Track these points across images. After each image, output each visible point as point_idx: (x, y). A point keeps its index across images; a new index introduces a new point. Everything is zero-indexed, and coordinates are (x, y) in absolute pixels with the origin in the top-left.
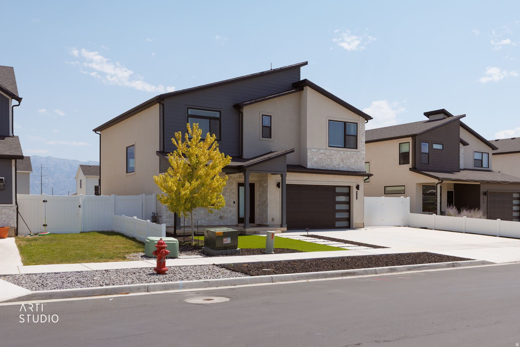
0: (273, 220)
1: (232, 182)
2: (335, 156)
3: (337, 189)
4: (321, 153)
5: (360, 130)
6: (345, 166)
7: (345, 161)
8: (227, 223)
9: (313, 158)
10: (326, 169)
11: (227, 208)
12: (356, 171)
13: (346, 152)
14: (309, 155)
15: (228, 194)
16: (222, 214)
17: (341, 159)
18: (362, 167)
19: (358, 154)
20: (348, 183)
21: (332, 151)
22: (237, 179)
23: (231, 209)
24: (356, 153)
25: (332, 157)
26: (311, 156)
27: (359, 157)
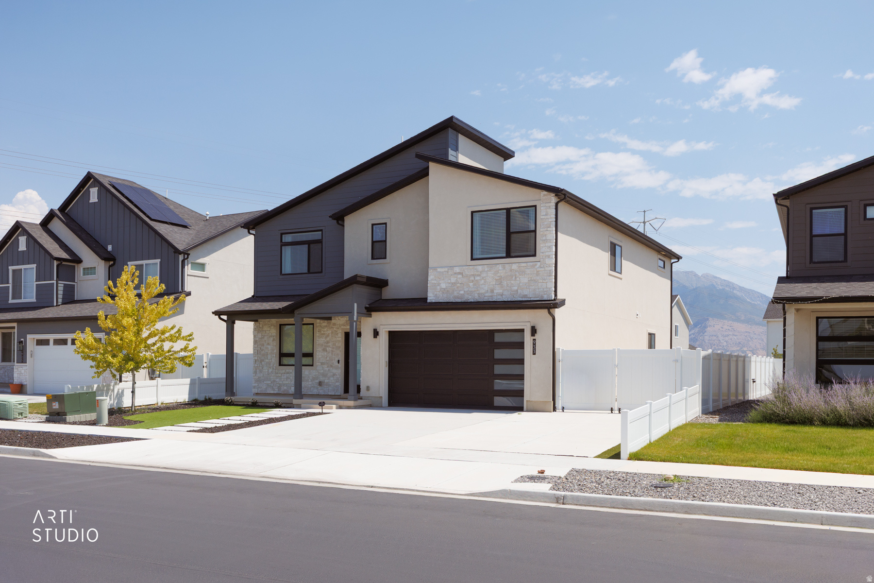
0: (368, 388)
1: (336, 331)
2: (484, 275)
3: (496, 334)
4: (455, 273)
5: (542, 217)
6: (505, 293)
7: (505, 283)
8: (328, 391)
9: (439, 284)
10: (463, 300)
11: (329, 370)
12: (532, 299)
13: (507, 266)
14: (432, 280)
15: (330, 349)
16: (322, 379)
17: (496, 280)
18: (545, 290)
19: (538, 266)
20: (512, 324)
21: (478, 267)
22: (342, 327)
23: (334, 371)
24: (532, 264)
25: (478, 278)
26: (435, 282)
27: (540, 272)
